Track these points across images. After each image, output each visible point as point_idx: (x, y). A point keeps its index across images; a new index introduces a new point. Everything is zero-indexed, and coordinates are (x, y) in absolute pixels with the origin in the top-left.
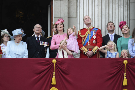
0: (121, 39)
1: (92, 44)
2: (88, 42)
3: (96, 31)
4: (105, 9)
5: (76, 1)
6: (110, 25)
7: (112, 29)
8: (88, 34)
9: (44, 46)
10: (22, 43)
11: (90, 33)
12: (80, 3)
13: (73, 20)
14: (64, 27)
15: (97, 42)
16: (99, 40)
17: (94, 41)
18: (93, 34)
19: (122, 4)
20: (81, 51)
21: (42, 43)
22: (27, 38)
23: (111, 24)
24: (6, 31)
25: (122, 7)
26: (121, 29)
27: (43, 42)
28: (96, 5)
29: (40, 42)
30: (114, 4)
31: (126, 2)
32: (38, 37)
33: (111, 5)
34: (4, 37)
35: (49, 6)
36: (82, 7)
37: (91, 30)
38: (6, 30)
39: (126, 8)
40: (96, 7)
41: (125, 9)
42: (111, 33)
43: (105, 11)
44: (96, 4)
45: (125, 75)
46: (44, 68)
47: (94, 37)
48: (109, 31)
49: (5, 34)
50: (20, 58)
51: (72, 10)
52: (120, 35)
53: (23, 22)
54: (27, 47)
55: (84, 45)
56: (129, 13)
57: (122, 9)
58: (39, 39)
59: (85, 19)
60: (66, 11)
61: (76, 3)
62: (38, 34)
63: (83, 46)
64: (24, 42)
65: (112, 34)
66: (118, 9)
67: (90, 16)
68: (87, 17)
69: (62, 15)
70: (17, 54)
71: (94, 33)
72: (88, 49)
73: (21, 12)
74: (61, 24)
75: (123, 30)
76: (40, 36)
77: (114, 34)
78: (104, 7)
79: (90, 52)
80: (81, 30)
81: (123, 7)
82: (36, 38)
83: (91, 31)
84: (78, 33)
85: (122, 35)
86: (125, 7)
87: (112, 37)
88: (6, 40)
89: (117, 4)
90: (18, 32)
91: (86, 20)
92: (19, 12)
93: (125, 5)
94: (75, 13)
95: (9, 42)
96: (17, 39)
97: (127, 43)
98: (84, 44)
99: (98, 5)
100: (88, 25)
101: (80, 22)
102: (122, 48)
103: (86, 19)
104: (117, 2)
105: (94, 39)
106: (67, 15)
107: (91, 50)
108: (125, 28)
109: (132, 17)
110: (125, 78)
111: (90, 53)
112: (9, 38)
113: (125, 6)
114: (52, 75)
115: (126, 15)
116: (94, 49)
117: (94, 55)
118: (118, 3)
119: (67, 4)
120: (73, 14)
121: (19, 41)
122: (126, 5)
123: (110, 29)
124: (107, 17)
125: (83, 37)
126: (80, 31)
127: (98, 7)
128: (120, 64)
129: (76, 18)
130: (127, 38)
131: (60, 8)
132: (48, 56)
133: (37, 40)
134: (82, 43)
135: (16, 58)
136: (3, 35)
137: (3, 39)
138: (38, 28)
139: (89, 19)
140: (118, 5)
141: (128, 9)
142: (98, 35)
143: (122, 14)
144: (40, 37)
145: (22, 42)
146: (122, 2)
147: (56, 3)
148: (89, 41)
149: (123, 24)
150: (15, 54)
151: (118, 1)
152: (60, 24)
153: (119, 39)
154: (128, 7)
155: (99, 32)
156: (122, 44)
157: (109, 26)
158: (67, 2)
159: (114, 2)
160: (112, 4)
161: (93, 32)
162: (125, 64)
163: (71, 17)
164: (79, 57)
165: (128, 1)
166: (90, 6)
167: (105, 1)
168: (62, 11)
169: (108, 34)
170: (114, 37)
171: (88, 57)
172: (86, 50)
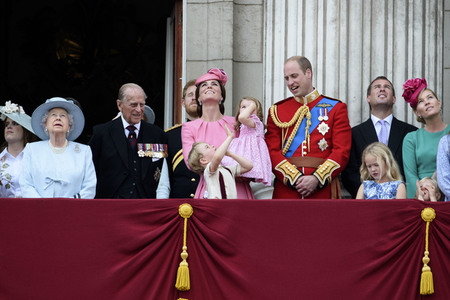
0: (415, 138)
1: (314, 151)
2: (300, 146)
3: (330, 109)
4: (359, 34)
5: (262, 5)
6: (379, 86)
7: (385, 100)
8: (302, 117)
11: (309, 114)
12: (274, 10)
13: (249, 71)
15: (331, 147)
16: (338, 139)
17: (323, 143)
18: (321, 118)
19: (419, 16)
20: (279, 177)
23: (382, 83)
25: (419, 25)
27: (148, 146)
28: (329, 19)
30: (390, 16)
31: (433, 9)
32: (132, 128)
33: (381, 19)
35: (169, 20)
36: (280, 26)
37: (311, 105)
39: (430, 32)
40: (331, 28)
41: (427, 32)
43: (359, 41)
44: (330, 14)
45: (426, 259)
46: (149, 234)
47: (324, 129)
48: (374, 107)
51: (249, 35)
53: (80, 75)
55: (289, 155)
56: (440, 46)
57: (418, 34)
60: (228, 39)
61: (260, 12)
65: (383, 118)
66: (404, 34)
69: (214, 53)
71: (324, 115)
72: (299, 169)
73: (72, 42)
74: (213, 84)
75: (421, 106)
77: (389, 119)
78: (355, 26)
79: (306, 178)
80: (278, 104)
81: (421, 27)
83: (314, 109)
84: (269, 116)
86: (427, 28)
89: (402, 15)
92: (66, 40)
93: (427, 18)
94: (259, 48)
98: (289, 151)
99: (337, 20)
101: (273, 76)
102: (418, 166)
104: (401, 11)
105: (323, 134)
106: (228, 52)
107: (311, 171)
110: (426, 268)
111: (308, 181)
113: (427, 23)
114: (176, 256)
115: (432, 55)
116: (322, 169)
117: (321, 190)
118: (404, 13)
119: (229, 15)
120: (250, 51)
122: (429, 21)
123: (379, 101)
124: (365, 59)
125: (285, 129)
127: (334, 26)
128: (409, 223)
129: (262, 62)
131: (205, 29)
133: (128, 140)
134: (280, 148)
140: (404, 19)
141: (440, 32)
142: (336, 123)
143: (416, 50)
144: (139, 128)
146: (419, 10)
147: (194, 10)
148: (305, 142)
149: (416, 88)
151: (404, 8)
153: (409, 137)
154: (440, 25)
155: (339, 113)
156: (419, 153)
158: (229, 8)
159: (389, 9)
160: (383, 15)
161: (318, 111)
162: (426, 223)
163: (244, 60)
164: (269, 197)
165: (440, 7)
166: (309, 23)
167: (359, 7)
168: (211, 40)
169: (370, 120)
170: (389, 128)
171: (299, 196)
172: (295, 171)
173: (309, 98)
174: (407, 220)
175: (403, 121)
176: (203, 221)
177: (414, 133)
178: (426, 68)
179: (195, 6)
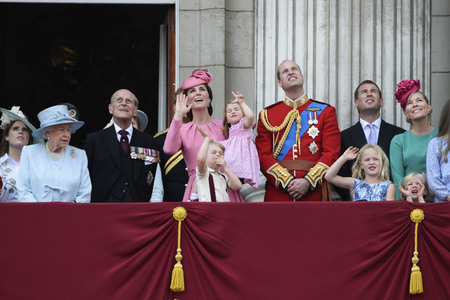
0: (402, 140)
1: (305, 154)
2: (291, 150)
3: (319, 113)
4: (348, 39)
5: (253, 11)
6: (366, 91)
7: (373, 105)
8: (292, 121)
9: (146, 163)
10: (72, 152)
11: (299, 118)
13: (241, 76)
14: (211, 97)
15: (321, 150)
16: (328, 142)
17: (313, 146)
18: (310, 122)
19: (407, 21)
20: (270, 180)
21: (137, 152)
22: (89, 136)
23: (368, 87)
24: (16, 110)
25: (407, 30)
26: (404, 106)
27: (141, 150)
28: (318, 25)
29: (133, 148)
30: (379, 22)
31: (420, 14)
32: (124, 133)
33: (369, 24)
34: (12, 132)
35: (162, 27)
36: (271, 32)
37: (301, 109)
38: (18, 108)
39: (418, 36)
40: (320, 34)
41: (415, 37)
42: (370, 117)
43: (348, 46)
44: (320, 20)
45: (415, 259)
46: (144, 236)
47: (314, 132)
48: (363, 112)
49: (12, 122)
50: (65, 201)
51: (240, 41)
52: (398, 125)
53: (75, 82)
54: (89, 167)
55: (281, 158)
56: (428, 51)
57: (407, 39)
58: (127, 139)
59: (281, 71)
60: (220, 45)
61: (251, 19)
62: (124, 122)
63: (276, 160)
64: (77, 150)
65: (371, 122)
66: (392, 39)
67: (300, 62)
68: (288, 66)
69: (206, 60)
70: (55, 190)
71: (313, 118)
72: (291, 172)
73: (67, 49)
74: (201, 89)
75: (409, 107)
76: (130, 130)
77: (377, 123)
78: (344, 31)
79: (297, 181)
80: (267, 108)
81: (409, 32)
82: (119, 137)
83: (304, 113)
84: (260, 120)
85: (406, 126)
86: (415, 33)
87: (371, 130)
88: (19, 142)
89: (390, 20)
90: (56, 114)
91: (284, 76)
92: (61, 47)
93: (415, 24)
94: (250, 53)
95: (27, 150)
96: (56, 138)
97: (423, 155)
98: (280, 155)
99: (327, 26)
100: (293, 90)
101: (264, 81)
102: (405, 168)
103: (286, 70)
105: (314, 137)
106: (221, 58)
107: (302, 174)
108: (415, 103)
109: (439, 66)
110: (415, 268)
112: (26, 135)
113: (415, 28)
114: (171, 258)
115: (420, 59)
116: (313, 172)
118: (392, 18)
119: (221, 22)
120: (241, 56)
121: (62, 144)
122: (418, 26)
123: (367, 106)
124: (354, 64)
125: (276, 133)
126: (264, 113)
127: (324, 31)
128: (399, 224)
129: (253, 67)
130: (423, 134)
131: (198, 35)
132: (157, 196)
133: (119, 144)
134: (271, 152)
135: (50, 201)
136: (9, 127)
137: (7, 139)
138: (124, 103)
139: (296, 72)
140: (392, 24)
141: (427, 37)
142: (325, 126)
143: (404, 55)
144: (131, 133)
145: (70, 148)
146: (407, 15)
147: (187, 17)
148: (295, 145)
149: (408, 89)
150: (48, 189)
151: (393, 13)
152: (197, 88)
153: (396, 139)
154: (427, 30)
155: (328, 117)
156: (407, 154)
157: (363, 96)
158: (221, 15)
159: (378, 14)
160: (372, 22)
161: (308, 115)
162: (415, 223)
163: (236, 65)
164: (261, 200)
165: (427, 12)
166: (300, 29)
167: (348, 13)
168: (204, 46)
169: (359, 124)
170: (378, 131)
171: (291, 198)
172: (287, 174)
173: (299, 103)
174: (396, 221)
175: (392, 123)
176: (197, 224)
177: (401, 135)
178: (414, 72)
179: (188, 13)
